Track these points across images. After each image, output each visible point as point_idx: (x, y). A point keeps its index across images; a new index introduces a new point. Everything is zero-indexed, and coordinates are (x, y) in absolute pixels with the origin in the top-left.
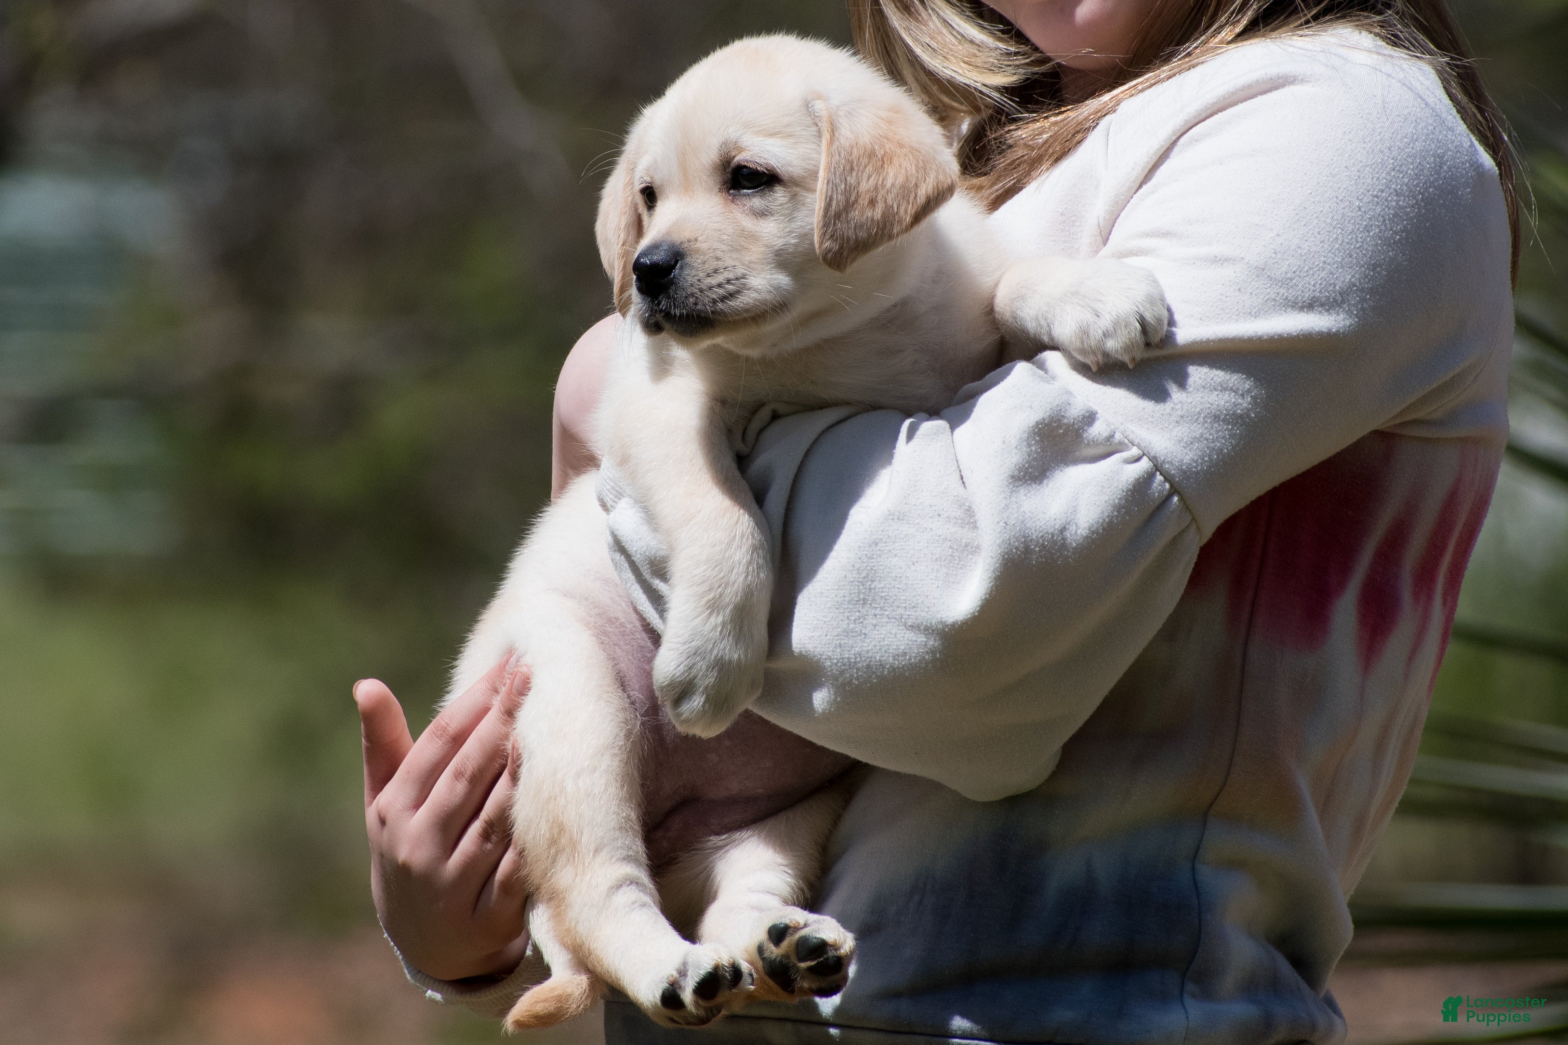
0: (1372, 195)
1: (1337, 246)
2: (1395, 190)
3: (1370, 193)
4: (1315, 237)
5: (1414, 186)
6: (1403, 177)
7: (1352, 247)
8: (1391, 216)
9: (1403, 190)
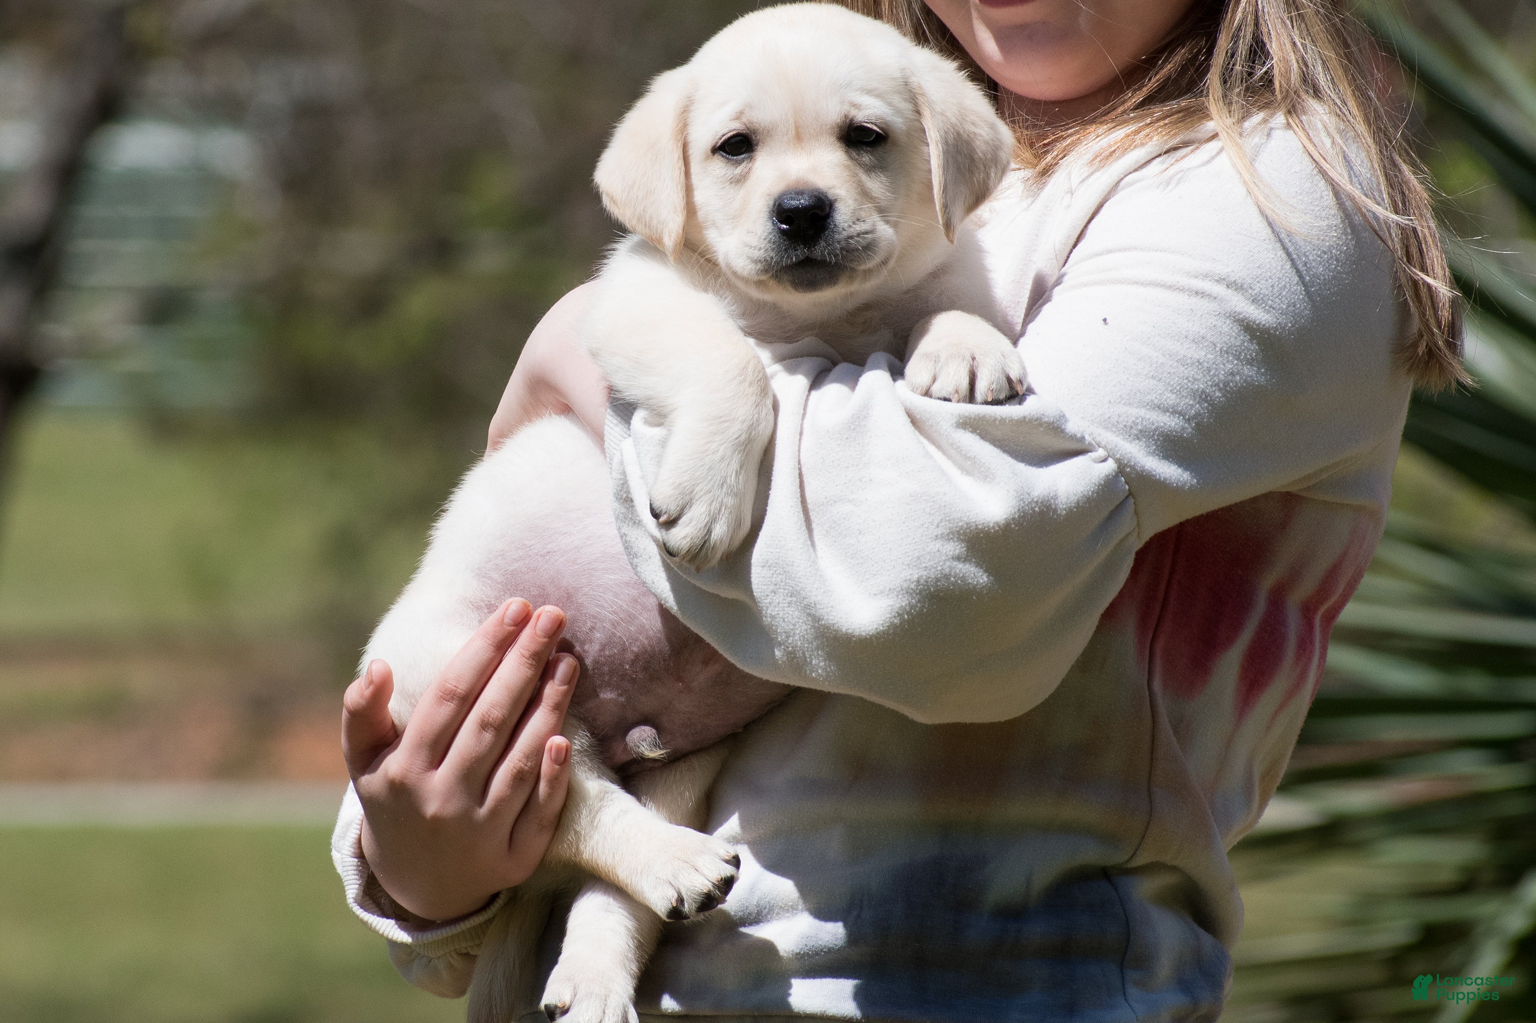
0: (1316, 254)
1: (1284, 294)
2: (1335, 255)
3: (1315, 252)
4: (1267, 280)
5: (1350, 256)
6: (1342, 245)
7: (1297, 297)
8: (1330, 277)
9: (1341, 257)
